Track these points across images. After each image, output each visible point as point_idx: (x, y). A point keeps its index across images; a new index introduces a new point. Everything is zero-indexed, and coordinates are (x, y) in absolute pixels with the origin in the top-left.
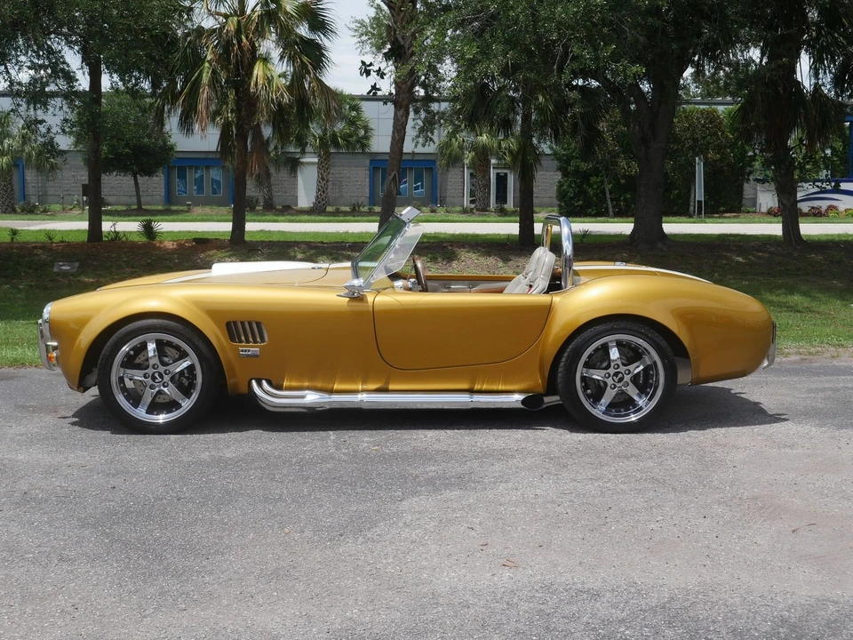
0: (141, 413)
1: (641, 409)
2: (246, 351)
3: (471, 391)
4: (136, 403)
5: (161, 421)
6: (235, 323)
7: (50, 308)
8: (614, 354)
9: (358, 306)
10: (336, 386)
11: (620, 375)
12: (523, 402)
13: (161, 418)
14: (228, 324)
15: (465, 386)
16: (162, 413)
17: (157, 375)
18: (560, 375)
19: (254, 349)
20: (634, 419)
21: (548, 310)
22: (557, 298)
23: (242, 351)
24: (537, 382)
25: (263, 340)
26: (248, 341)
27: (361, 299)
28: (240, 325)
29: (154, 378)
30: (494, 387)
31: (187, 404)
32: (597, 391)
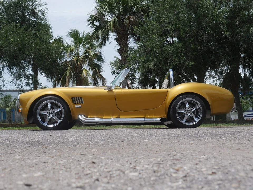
0: (46, 124)
1: (196, 121)
2: (77, 106)
3: (145, 118)
4: (44, 122)
5: (52, 127)
6: (74, 98)
7: (20, 96)
8: (187, 106)
9: (110, 92)
10: (104, 117)
11: (189, 111)
12: (160, 120)
14: (72, 98)
16: (52, 124)
17: (51, 113)
18: (171, 111)
19: (80, 106)
20: (195, 124)
21: (166, 93)
22: (169, 90)
23: (76, 106)
25: (82, 103)
26: (78, 103)
29: (50, 114)
31: (59, 122)
32: (182, 116)
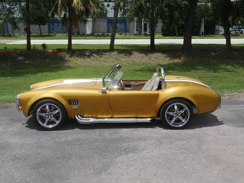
0: (45, 125)
1: (183, 123)
2: (74, 107)
3: (136, 118)
4: (43, 123)
5: (51, 127)
6: (70, 100)
7: (19, 95)
8: (176, 107)
9: (104, 94)
10: (99, 116)
11: (177, 114)
12: (151, 121)
13: (51, 126)
14: (69, 100)
15: (134, 116)
16: (51, 125)
17: (49, 115)
18: (161, 114)
19: (76, 107)
20: (181, 126)
21: (158, 95)
22: (160, 92)
23: (73, 107)
24: (154, 114)
25: (78, 104)
26: (74, 105)
27: (105, 93)
28: (72, 100)
29: (48, 115)
30: (143, 116)
31: (58, 122)
32: (171, 118)
